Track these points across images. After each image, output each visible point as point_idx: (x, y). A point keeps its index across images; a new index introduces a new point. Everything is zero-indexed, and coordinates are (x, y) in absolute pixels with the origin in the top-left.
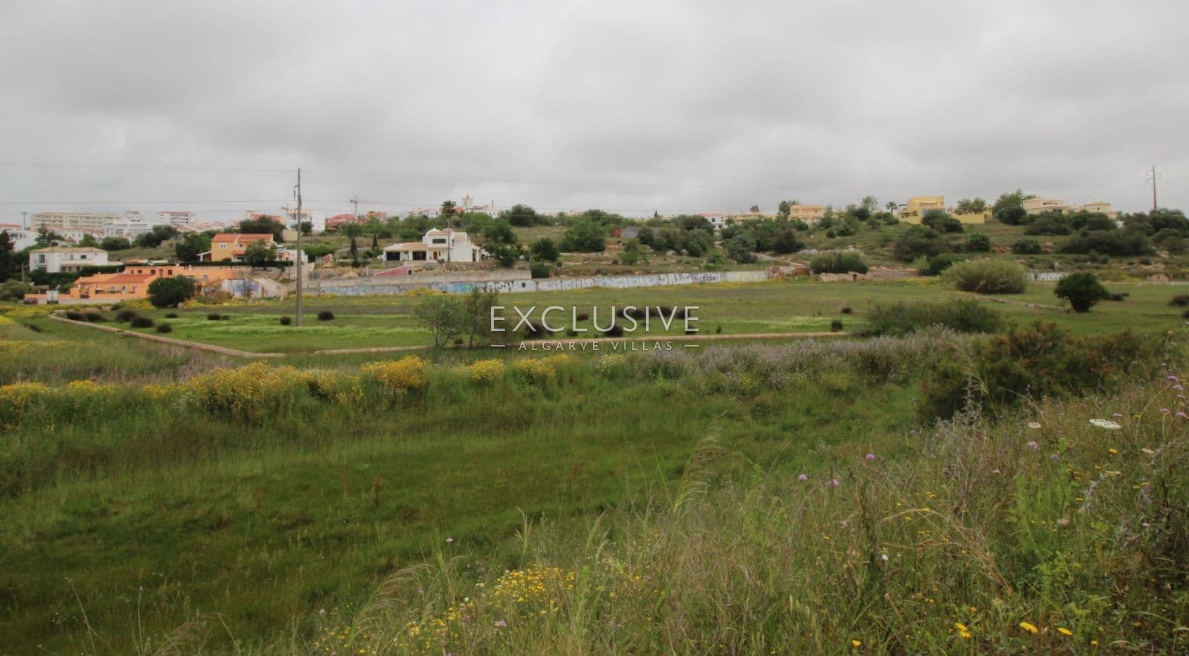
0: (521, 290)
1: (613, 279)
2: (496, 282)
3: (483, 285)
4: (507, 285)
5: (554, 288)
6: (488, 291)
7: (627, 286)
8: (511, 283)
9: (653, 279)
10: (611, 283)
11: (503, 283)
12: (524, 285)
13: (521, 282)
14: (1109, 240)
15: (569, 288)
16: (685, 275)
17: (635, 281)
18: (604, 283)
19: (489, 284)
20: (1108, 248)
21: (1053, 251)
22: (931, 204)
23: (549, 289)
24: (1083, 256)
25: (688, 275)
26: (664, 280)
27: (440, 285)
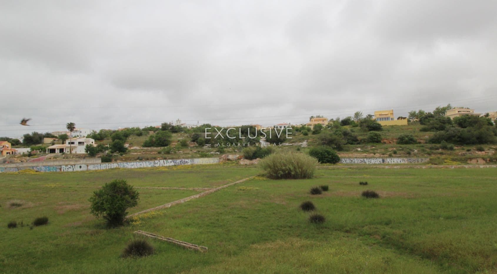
0: (79, 169)
1: (128, 163)
2: (66, 166)
3: (59, 167)
4: (71, 167)
5: (97, 168)
6: (62, 170)
7: (136, 167)
8: (74, 166)
9: (151, 163)
10: (127, 166)
11: (69, 166)
12: (80, 167)
13: (79, 166)
14: (459, 134)
15: (104, 168)
16: (169, 161)
17: (141, 165)
18: (124, 166)
19: (63, 166)
20: (458, 139)
21: (424, 141)
22: (386, 115)
23: (94, 169)
24: (438, 145)
25: (171, 160)
26: (157, 163)
27: (38, 168)
